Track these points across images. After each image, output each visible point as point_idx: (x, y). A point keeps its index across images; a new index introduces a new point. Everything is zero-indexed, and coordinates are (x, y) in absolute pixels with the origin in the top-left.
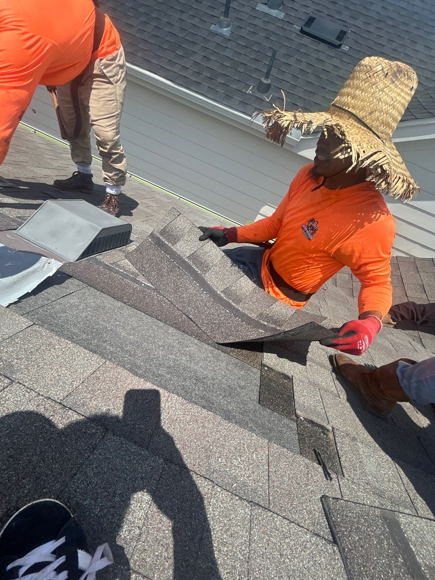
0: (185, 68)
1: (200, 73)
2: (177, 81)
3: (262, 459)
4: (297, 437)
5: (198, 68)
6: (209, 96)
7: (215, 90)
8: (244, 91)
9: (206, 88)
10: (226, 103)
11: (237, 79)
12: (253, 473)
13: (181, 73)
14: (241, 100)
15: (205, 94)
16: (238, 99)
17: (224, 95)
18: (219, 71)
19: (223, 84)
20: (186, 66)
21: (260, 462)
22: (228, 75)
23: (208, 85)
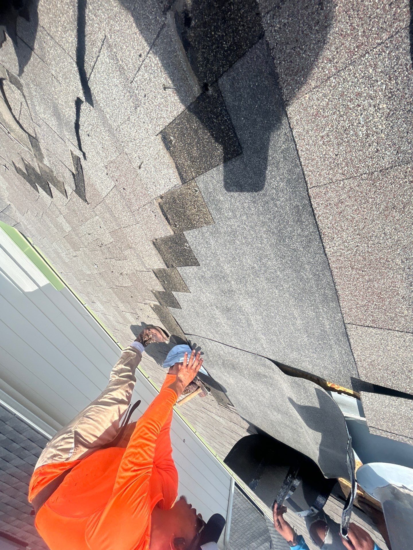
3: (325, 95)
4: (238, 65)
5: (22, 453)
9: (24, 434)
12: (359, 94)
15: (29, 428)
21: (332, 95)
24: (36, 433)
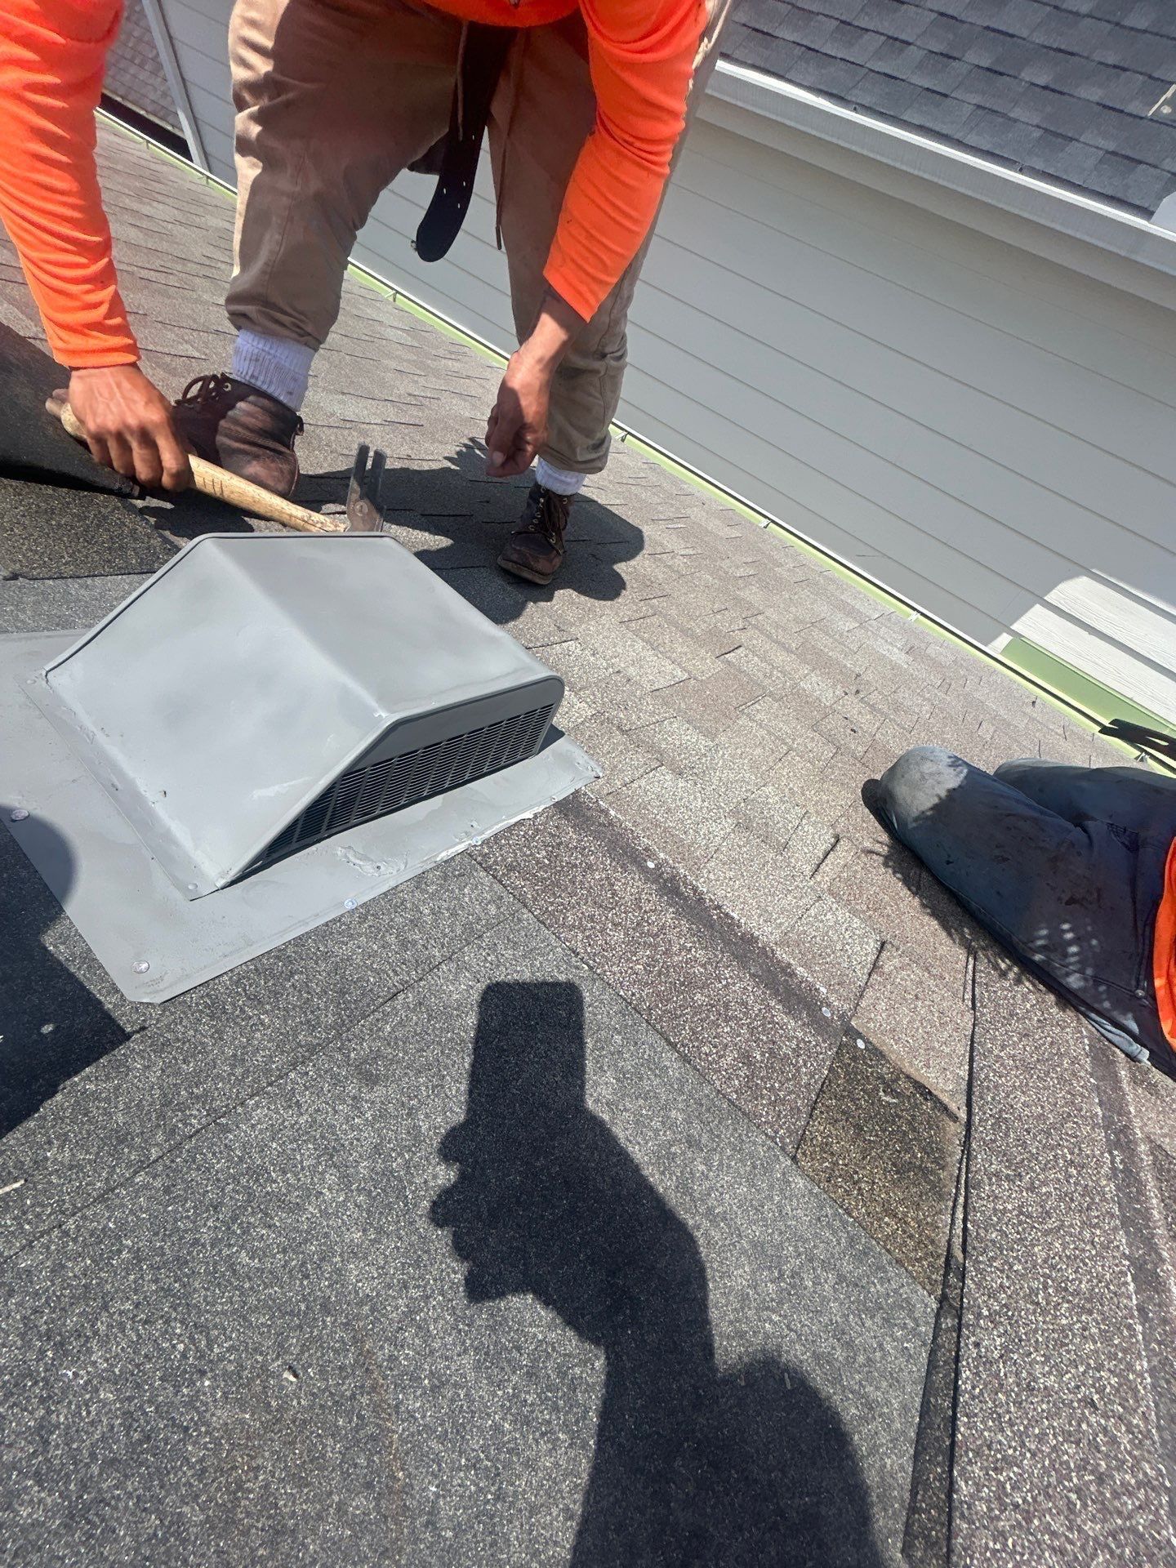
0: (897, 43)
1: (955, 54)
2: (856, 96)
5: (951, 36)
6: (971, 139)
7: (1004, 115)
8: (1133, 108)
9: (967, 110)
10: (1040, 165)
11: (1110, 61)
13: (879, 66)
14: (1112, 147)
15: (958, 136)
16: (1101, 143)
17: (1037, 133)
18: (1039, 38)
19: (1045, 88)
20: (903, 37)
22: (1075, 49)
23: (976, 99)
24: (928, 125)
